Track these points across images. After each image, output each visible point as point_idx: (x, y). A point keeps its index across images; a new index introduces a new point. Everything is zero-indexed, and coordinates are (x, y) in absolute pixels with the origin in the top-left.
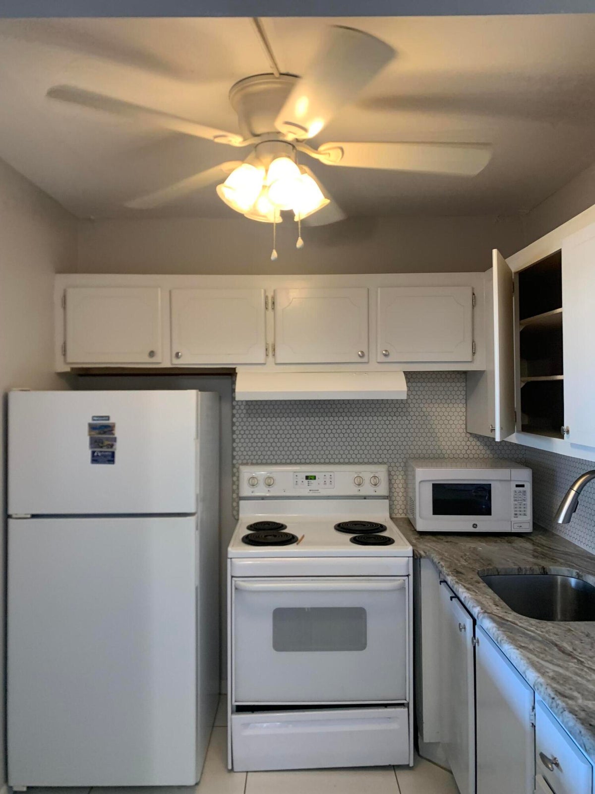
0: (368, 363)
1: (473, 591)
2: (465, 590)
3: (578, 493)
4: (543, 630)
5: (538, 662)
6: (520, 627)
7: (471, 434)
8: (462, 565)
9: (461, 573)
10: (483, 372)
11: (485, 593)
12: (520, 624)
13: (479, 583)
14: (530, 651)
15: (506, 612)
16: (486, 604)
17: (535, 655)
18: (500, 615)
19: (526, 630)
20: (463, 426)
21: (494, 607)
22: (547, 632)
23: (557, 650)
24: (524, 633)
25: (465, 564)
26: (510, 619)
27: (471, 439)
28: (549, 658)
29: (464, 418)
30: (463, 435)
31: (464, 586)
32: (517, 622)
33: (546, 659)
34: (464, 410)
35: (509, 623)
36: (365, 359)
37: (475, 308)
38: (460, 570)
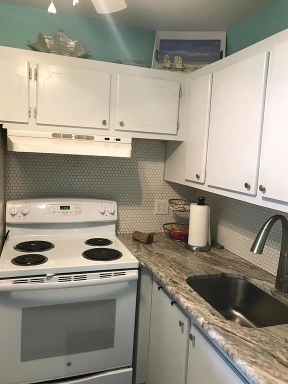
0: (108, 129)
1: (192, 300)
2: (185, 300)
3: (268, 231)
4: (256, 339)
5: (272, 380)
6: (240, 337)
7: (166, 181)
8: (174, 275)
9: (177, 283)
10: (182, 142)
11: (200, 303)
12: (239, 335)
13: (192, 292)
14: (261, 367)
15: (223, 322)
16: (206, 314)
17: (267, 371)
18: (221, 326)
19: (246, 341)
20: (162, 176)
21: (213, 317)
22: (261, 341)
23: (277, 362)
24: (246, 345)
25: (176, 273)
26: (229, 330)
27: (166, 184)
28: (277, 374)
29: (163, 171)
30: (162, 182)
31: (184, 296)
32: (235, 332)
33: (276, 375)
34: (163, 166)
35: (230, 334)
36: (106, 127)
37: (181, 98)
38: (174, 279)
